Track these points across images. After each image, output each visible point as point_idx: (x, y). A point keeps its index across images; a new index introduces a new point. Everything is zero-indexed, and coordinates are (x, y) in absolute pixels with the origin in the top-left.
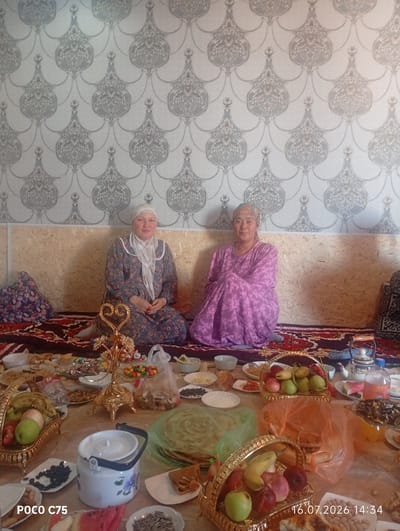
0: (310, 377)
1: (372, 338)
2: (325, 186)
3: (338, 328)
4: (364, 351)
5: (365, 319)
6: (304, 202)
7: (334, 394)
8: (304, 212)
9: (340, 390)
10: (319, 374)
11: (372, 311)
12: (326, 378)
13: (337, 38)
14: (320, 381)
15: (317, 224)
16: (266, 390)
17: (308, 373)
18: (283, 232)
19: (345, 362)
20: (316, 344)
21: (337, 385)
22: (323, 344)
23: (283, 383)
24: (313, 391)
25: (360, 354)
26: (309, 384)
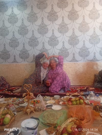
0: (79, 100)
1: (94, 88)
2: (79, 50)
3: (84, 86)
4: (92, 92)
5: (91, 83)
6: (74, 54)
7: (86, 104)
8: (74, 57)
9: (87, 103)
10: (82, 99)
11: (93, 81)
12: (83, 100)
13: (80, 13)
14: (82, 101)
15: (77, 60)
16: (68, 104)
17: (79, 99)
18: (69, 62)
19: (87, 95)
20: (79, 91)
21: (86, 101)
22: (81, 91)
23: (73, 102)
24: (80, 104)
25: (91, 93)
26: (79, 102)
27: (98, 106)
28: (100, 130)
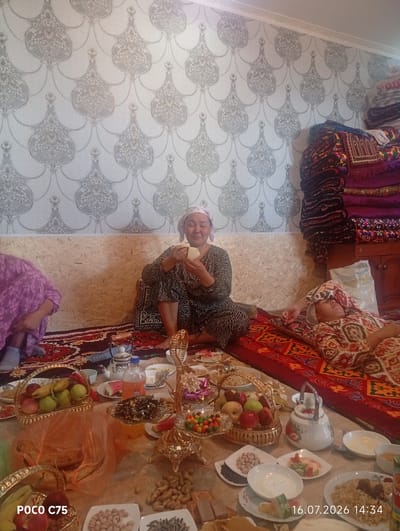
0: (70, 387)
1: (129, 334)
2: (77, 186)
3: (100, 328)
4: (123, 349)
5: (125, 315)
6: (55, 202)
7: (97, 398)
8: (55, 213)
9: (102, 394)
10: (80, 382)
11: (131, 306)
12: (86, 383)
14: (80, 389)
15: (73, 227)
16: (22, 413)
17: (67, 385)
18: (35, 235)
19: (106, 363)
20: (78, 349)
21: (100, 389)
22: (85, 348)
23: (42, 402)
24: (74, 401)
25: (119, 352)
26: (70, 395)
27: (133, 399)
28: (138, 489)
